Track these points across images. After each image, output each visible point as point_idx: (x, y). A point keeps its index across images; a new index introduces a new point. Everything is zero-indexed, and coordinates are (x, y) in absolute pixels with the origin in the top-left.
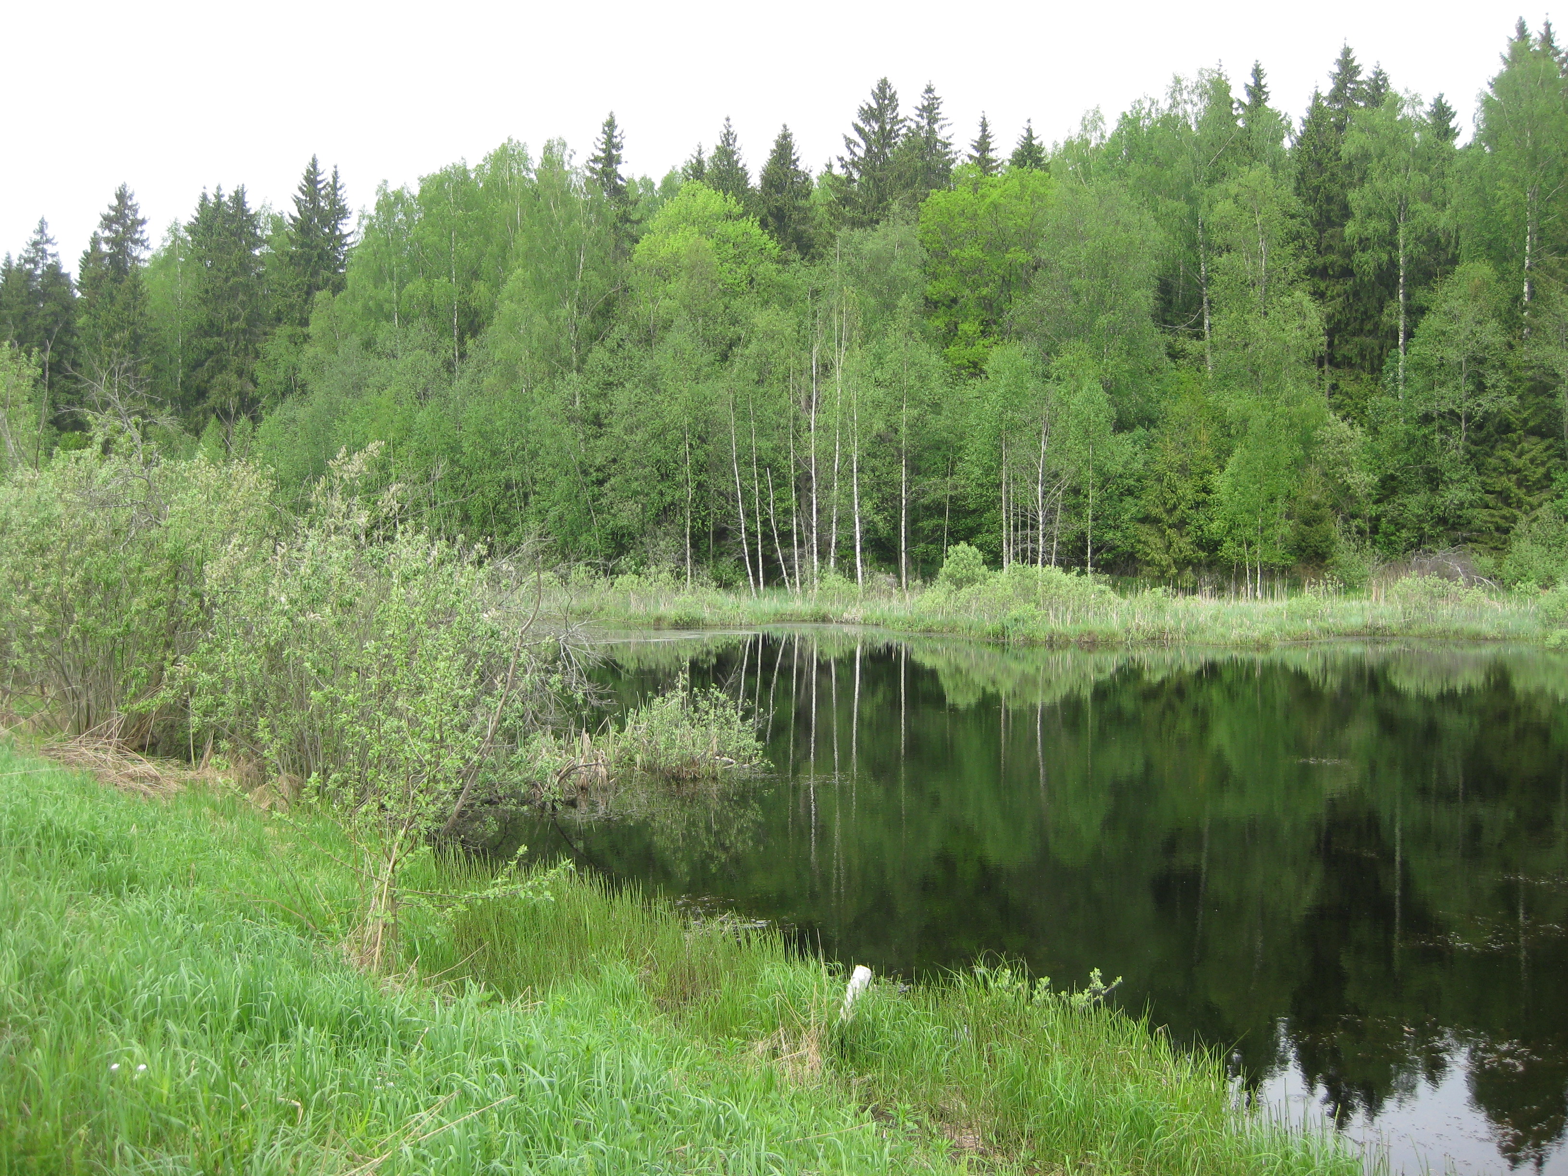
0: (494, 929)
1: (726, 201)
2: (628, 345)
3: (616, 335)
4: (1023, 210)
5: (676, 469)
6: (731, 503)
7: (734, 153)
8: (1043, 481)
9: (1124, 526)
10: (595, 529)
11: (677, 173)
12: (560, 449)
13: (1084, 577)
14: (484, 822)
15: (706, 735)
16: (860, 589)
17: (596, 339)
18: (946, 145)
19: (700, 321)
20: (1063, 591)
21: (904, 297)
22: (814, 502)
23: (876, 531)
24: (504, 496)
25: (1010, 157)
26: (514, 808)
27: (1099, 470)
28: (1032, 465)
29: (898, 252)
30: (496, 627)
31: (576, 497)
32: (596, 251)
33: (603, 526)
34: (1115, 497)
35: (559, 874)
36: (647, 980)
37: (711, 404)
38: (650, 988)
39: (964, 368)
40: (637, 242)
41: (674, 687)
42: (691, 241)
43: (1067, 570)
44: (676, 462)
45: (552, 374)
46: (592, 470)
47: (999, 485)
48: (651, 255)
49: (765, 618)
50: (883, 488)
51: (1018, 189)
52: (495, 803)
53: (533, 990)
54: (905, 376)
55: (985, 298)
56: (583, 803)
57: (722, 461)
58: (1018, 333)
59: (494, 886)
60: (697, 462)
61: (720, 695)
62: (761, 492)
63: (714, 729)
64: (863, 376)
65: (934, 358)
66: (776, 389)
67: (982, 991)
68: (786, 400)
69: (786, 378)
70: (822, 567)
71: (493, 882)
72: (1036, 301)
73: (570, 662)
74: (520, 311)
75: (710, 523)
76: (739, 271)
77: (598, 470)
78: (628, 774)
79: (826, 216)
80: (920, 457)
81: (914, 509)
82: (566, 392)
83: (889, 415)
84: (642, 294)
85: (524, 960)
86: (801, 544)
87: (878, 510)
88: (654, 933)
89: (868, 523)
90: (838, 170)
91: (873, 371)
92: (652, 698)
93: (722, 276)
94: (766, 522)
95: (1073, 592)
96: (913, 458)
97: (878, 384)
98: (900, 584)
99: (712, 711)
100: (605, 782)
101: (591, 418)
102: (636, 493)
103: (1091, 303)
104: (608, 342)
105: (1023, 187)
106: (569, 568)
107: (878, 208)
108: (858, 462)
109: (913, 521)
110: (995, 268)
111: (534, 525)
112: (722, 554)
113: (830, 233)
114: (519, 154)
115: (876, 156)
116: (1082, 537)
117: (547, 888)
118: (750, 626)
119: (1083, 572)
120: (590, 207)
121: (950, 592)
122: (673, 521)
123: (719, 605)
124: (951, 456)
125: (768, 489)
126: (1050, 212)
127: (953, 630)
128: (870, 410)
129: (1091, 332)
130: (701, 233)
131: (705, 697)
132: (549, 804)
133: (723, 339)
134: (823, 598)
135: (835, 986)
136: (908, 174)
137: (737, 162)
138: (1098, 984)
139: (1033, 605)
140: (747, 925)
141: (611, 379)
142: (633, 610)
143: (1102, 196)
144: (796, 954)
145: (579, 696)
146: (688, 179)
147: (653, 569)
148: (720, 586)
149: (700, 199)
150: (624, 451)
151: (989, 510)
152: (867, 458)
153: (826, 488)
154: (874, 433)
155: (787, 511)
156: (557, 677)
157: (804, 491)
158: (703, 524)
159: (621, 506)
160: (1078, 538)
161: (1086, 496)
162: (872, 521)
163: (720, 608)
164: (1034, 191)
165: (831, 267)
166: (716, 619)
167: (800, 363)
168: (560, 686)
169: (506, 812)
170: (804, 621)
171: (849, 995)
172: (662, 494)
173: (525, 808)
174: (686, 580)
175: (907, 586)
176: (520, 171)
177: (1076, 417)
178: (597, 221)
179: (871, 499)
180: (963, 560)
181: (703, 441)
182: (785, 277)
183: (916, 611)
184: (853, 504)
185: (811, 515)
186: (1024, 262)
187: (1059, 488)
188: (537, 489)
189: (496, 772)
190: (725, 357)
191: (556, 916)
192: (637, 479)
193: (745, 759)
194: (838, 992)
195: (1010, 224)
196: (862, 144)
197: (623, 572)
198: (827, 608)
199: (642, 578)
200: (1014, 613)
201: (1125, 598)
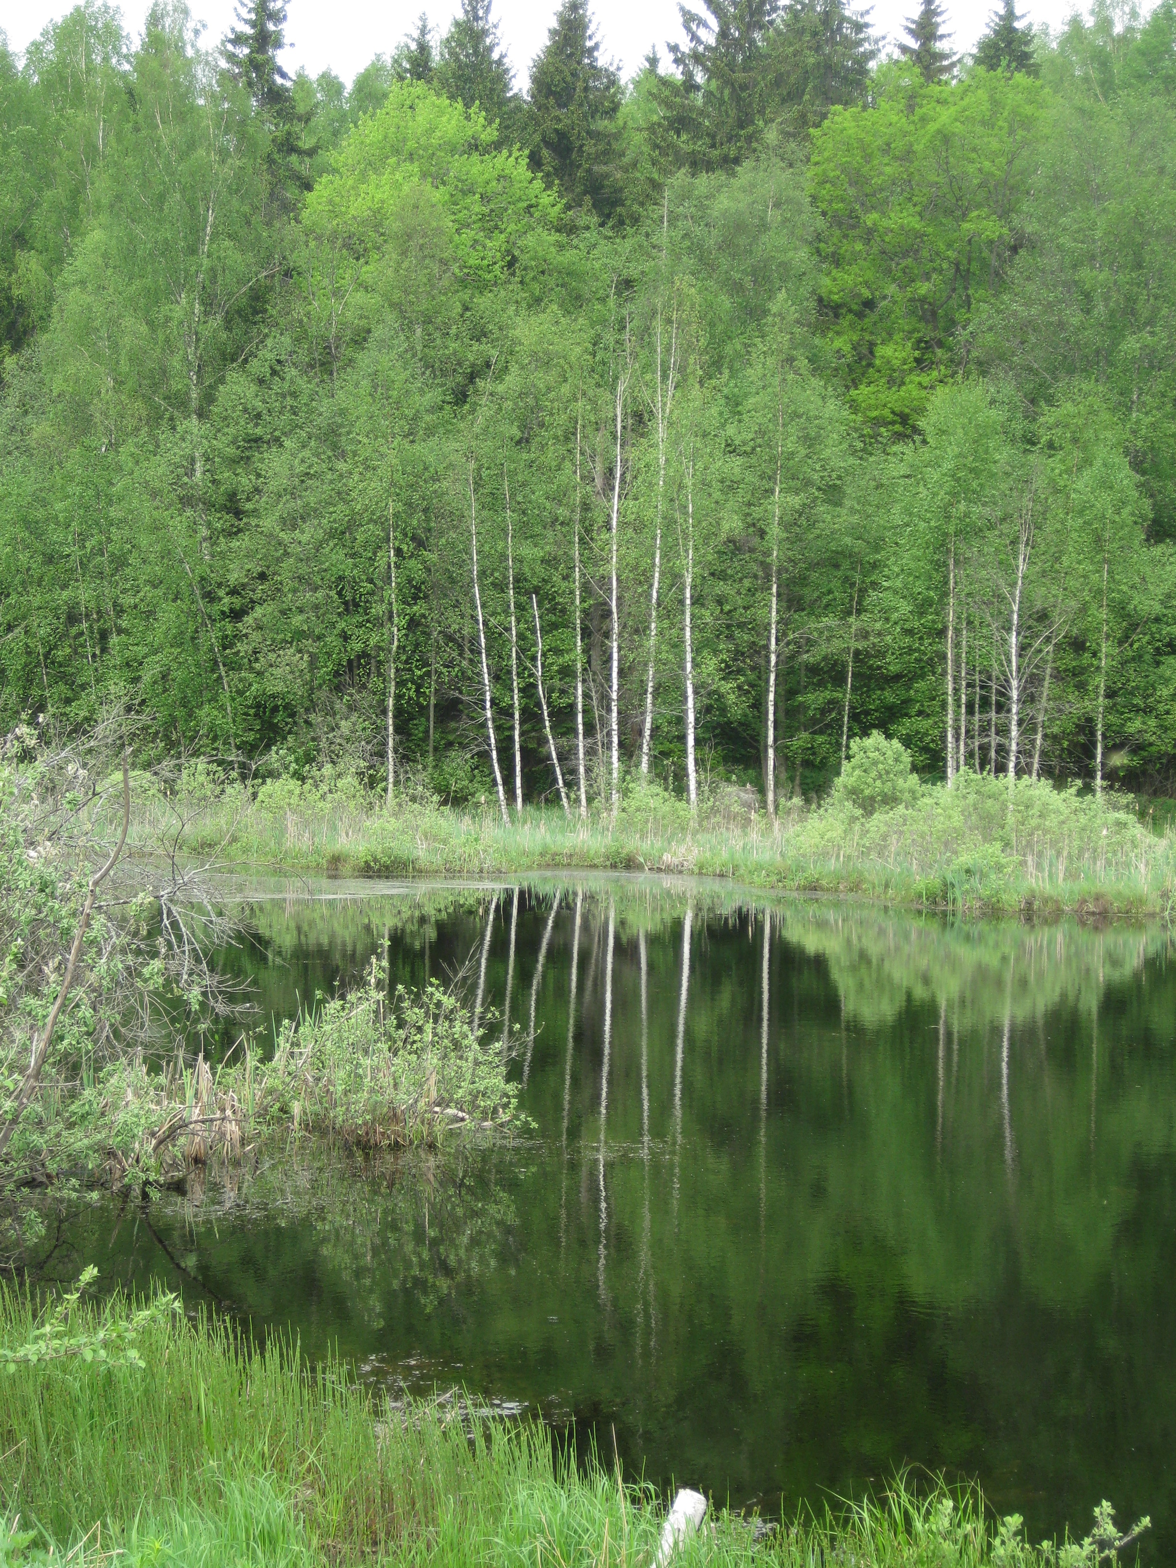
0: (36, 1414)
1: (468, 118)
2: (292, 372)
3: (267, 354)
4: (995, 145)
5: (372, 593)
6: (468, 654)
7: (485, 33)
8: (1020, 626)
9: (1161, 707)
10: (225, 698)
11: (383, 68)
12: (166, 554)
13: (1089, 797)
14: (19, 1219)
15: (418, 1069)
16: (694, 812)
17: (233, 360)
18: (859, 27)
19: (419, 331)
20: (1051, 822)
21: (782, 295)
22: (615, 656)
23: (723, 710)
24: (66, 635)
25: (975, 51)
26: (74, 1195)
27: (1120, 610)
28: (1001, 598)
29: (773, 216)
30: (50, 873)
31: (193, 639)
32: (235, 202)
33: (240, 693)
34: (1147, 657)
35: (153, 1319)
36: (307, 1508)
37: (436, 479)
38: (313, 1523)
39: (886, 424)
40: (309, 187)
41: (361, 982)
42: (406, 188)
43: (1060, 784)
44: (371, 581)
45: (155, 419)
46: (221, 593)
47: (941, 633)
48: (334, 213)
49: (524, 860)
50: (737, 633)
51: (986, 106)
52: (41, 1184)
53: (105, 1525)
54: (778, 436)
55: (923, 300)
56: (197, 1188)
57: (453, 581)
58: (980, 363)
59: (37, 1338)
60: (410, 581)
61: (445, 999)
62: (521, 636)
63: (432, 1059)
64: (705, 435)
65: (832, 406)
66: (550, 456)
67: (902, 1537)
68: (570, 475)
69: (569, 436)
70: (627, 772)
71: (37, 1332)
72: (1014, 306)
73: (179, 937)
74: (98, 309)
75: (430, 689)
76: (489, 244)
77: (233, 592)
78: (277, 1136)
79: (646, 149)
80: (803, 580)
81: (791, 671)
82: (177, 452)
83: (750, 504)
84: (317, 280)
85: (89, 1469)
86: (589, 730)
87: (728, 672)
88: (320, 1424)
89: (710, 694)
90: (668, 68)
91: (723, 425)
92: (323, 1001)
93: (460, 253)
94: (528, 690)
95: (1072, 824)
96: (792, 581)
97: (731, 449)
98: (764, 804)
99: (428, 1027)
100: (238, 1151)
101: (222, 500)
102: (300, 635)
103: (1112, 313)
104: (254, 365)
105: (996, 104)
106: (179, 768)
107: (738, 137)
108: (694, 587)
109: (788, 694)
110: (942, 247)
111: (116, 686)
112: (450, 744)
113: (652, 181)
114: (106, 26)
115: (737, 44)
116: (1086, 726)
117: (132, 1344)
118: (498, 873)
119: (1087, 789)
120: (225, 122)
121: (853, 819)
122: (364, 686)
123: (443, 835)
124: (857, 578)
125: (534, 632)
126: (1042, 149)
127: (855, 887)
128: (717, 495)
129: (1111, 364)
130: (424, 175)
131: (417, 1001)
132: (137, 1191)
133: (459, 364)
134: (626, 826)
135: (643, 1526)
136: (793, 79)
137: (490, 49)
138: (1108, 1529)
139: (998, 845)
140: (486, 1411)
141: (259, 431)
142: (289, 842)
143: (1136, 123)
144: (573, 1465)
145: (194, 996)
146: (402, 78)
147: (328, 769)
148: (444, 803)
149: (423, 116)
150: (279, 560)
151: (923, 676)
152: (711, 581)
153: (637, 631)
154: (723, 537)
155: (566, 672)
156: (157, 964)
157: (597, 637)
158: (417, 691)
159: (272, 656)
160: (1080, 729)
161: (1095, 654)
162: (715, 692)
163: (445, 842)
164: (1014, 112)
165: (654, 240)
166: (438, 860)
167: (596, 410)
168: (161, 980)
169: (61, 1201)
170: (594, 866)
171: (667, 1542)
172: (345, 637)
173: (95, 1195)
174: (385, 790)
175: (777, 807)
176: (106, 59)
177: (1081, 513)
178: (238, 149)
179: (716, 652)
180: (875, 763)
181: (420, 544)
182: (570, 255)
183: (792, 853)
184: (683, 660)
185: (608, 678)
186: (995, 237)
187: (1048, 639)
188: (124, 624)
189: (43, 1131)
190: (461, 397)
191: (146, 1391)
192: (301, 610)
193: (484, 1112)
194: (645, 1536)
195: (971, 169)
196: (713, 22)
197: (272, 774)
198: (633, 844)
199: (307, 787)
200: (965, 859)
201: (1161, 835)
